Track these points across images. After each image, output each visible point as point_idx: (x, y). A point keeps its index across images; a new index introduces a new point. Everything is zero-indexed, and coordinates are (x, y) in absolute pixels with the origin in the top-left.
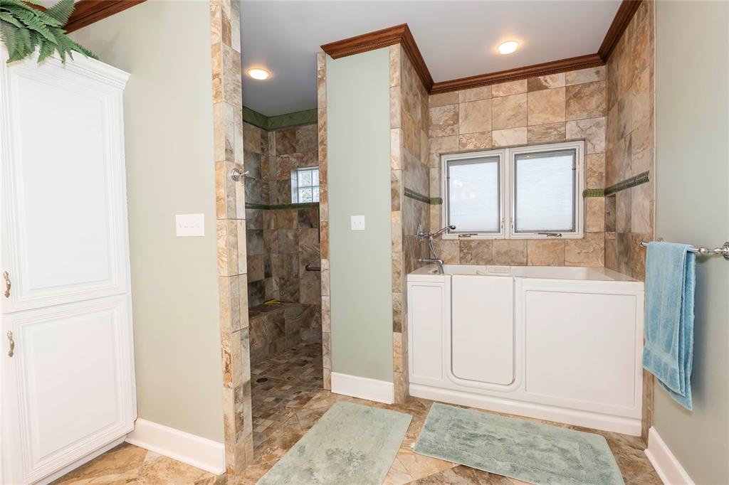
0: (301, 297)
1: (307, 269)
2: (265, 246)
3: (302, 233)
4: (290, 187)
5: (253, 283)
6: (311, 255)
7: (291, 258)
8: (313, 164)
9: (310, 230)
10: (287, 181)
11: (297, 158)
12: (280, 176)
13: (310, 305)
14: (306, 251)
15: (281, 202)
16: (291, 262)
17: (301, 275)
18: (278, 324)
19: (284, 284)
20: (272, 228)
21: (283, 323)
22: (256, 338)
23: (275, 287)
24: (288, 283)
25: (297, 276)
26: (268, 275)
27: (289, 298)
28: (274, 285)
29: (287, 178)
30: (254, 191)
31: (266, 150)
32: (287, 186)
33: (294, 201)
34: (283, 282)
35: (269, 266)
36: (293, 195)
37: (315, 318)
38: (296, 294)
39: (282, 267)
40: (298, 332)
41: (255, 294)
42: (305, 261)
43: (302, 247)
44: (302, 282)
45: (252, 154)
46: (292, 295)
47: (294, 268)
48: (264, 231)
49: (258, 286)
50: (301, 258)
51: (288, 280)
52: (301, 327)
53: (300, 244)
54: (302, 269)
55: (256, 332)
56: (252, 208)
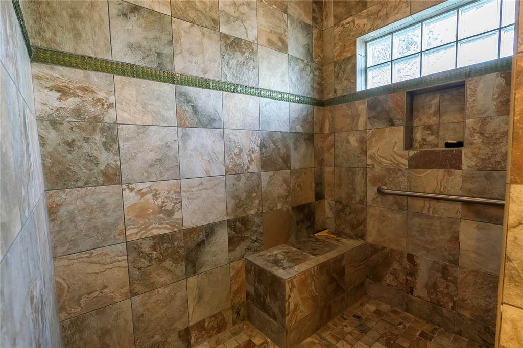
0: (368, 234)
1: (380, 192)
2: (316, 157)
3: (373, 135)
4: (355, 66)
5: (299, 207)
6: (388, 170)
7: (354, 173)
8: (398, 16)
9: (387, 129)
10: (349, 58)
11: (368, 16)
12: (340, 55)
13: (384, 248)
14: (380, 163)
15: (339, 93)
16: (354, 179)
17: (369, 199)
18: (334, 275)
19: (341, 211)
20: (327, 131)
21: (342, 274)
22: (301, 302)
23: (329, 213)
24: (348, 209)
25: (362, 201)
26: (319, 196)
27: (348, 231)
28: (328, 210)
29: (349, 54)
30: (302, 78)
31: (319, 20)
32: (349, 66)
33: (360, 88)
34: (340, 207)
35: (321, 183)
36: (360, 80)
37: (391, 269)
38: (361, 227)
39: (340, 186)
40: (362, 284)
41: (302, 221)
42: (377, 180)
43: (372, 157)
44: (371, 210)
45: (300, 23)
46: (353, 227)
47: (358, 189)
48: (316, 136)
49: (306, 211)
50: (369, 175)
51: (347, 206)
52: (367, 277)
53: (369, 152)
54: (372, 192)
55: (300, 292)
56: (299, 102)
